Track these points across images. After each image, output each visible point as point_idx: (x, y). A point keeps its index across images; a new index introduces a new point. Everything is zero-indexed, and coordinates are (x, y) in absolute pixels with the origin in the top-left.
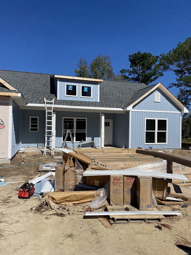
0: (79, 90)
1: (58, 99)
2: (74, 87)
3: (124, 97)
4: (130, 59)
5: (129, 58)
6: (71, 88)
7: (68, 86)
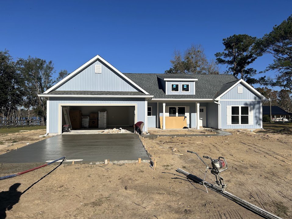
0: (180, 88)
1: (166, 94)
2: (177, 86)
3: (215, 89)
4: (225, 43)
5: (223, 42)
6: (175, 87)
7: (173, 85)
